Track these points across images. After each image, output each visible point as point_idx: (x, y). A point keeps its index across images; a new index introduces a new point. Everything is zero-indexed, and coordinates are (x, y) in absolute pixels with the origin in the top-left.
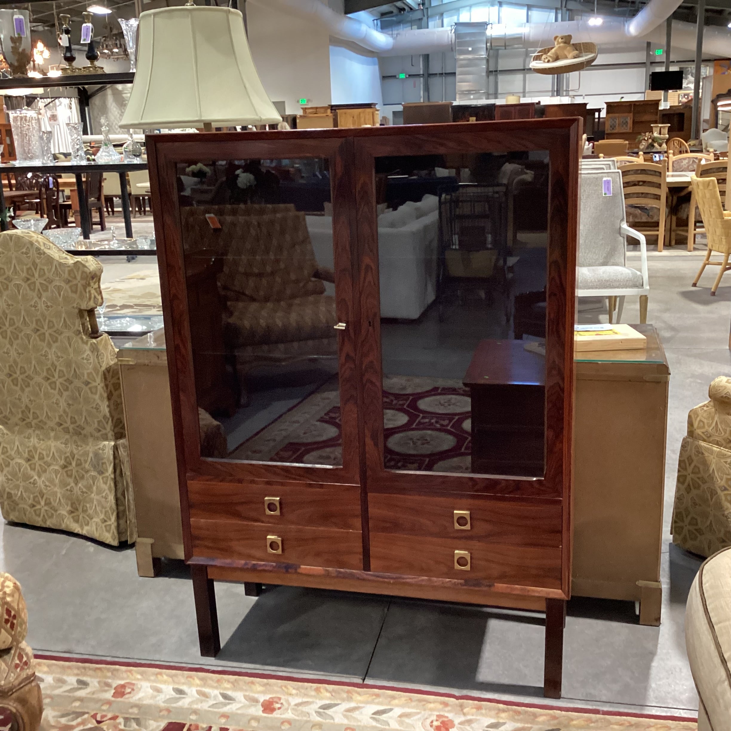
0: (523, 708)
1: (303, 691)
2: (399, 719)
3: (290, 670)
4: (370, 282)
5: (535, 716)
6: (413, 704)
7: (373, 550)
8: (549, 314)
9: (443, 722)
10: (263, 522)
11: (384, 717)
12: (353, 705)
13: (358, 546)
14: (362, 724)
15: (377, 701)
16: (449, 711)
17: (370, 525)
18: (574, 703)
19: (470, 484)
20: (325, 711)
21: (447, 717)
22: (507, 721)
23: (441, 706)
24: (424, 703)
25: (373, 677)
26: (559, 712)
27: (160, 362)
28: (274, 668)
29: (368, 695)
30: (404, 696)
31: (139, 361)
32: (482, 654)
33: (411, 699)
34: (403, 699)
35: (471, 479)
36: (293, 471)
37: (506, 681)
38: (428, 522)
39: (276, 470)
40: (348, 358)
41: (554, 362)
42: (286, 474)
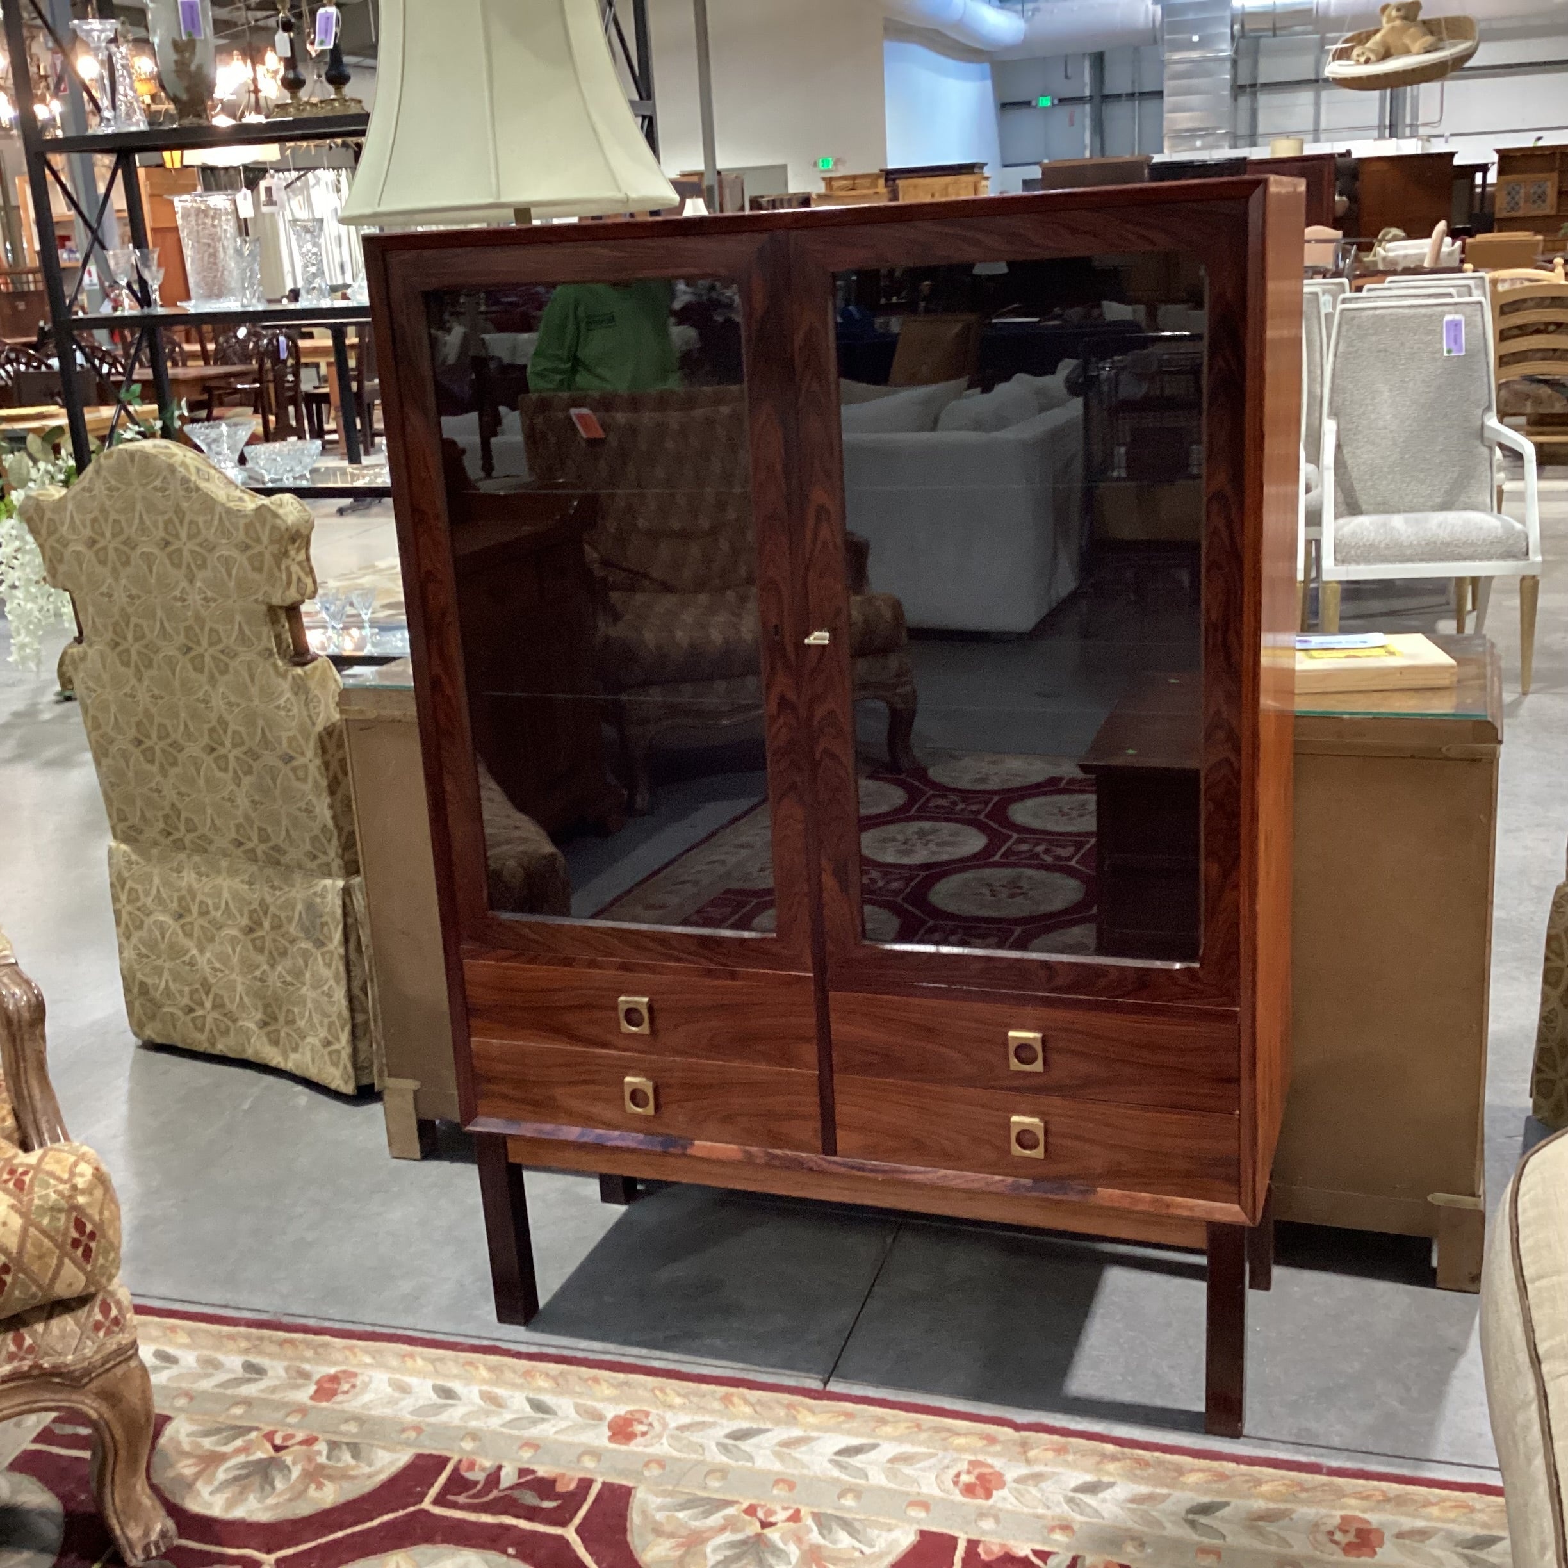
0: (1157, 1454)
1: (695, 1400)
2: (889, 1465)
3: (677, 1357)
4: (825, 545)
5: (1180, 1471)
6: (923, 1436)
7: (844, 1111)
9: (981, 1477)
10: (616, 1048)
11: (858, 1461)
12: (797, 1432)
13: (810, 1103)
14: (811, 1474)
15: (847, 1426)
16: (995, 1455)
17: (835, 1059)
18: (1268, 1447)
19: (1043, 973)
20: (738, 1443)
21: (991, 1467)
22: (1119, 1481)
23: (980, 1444)
24: (944, 1435)
25: (845, 1377)
26: (1232, 1465)
28: (644, 1352)
29: (830, 1415)
30: (906, 1420)
31: (382, 712)
32: (1083, 1338)
33: (918, 1426)
34: (903, 1425)
35: (1045, 964)
36: (675, 943)
37: (1127, 1396)
38: (954, 1055)
39: (641, 939)
40: (784, 704)
41: (1218, 714)
42: (662, 949)
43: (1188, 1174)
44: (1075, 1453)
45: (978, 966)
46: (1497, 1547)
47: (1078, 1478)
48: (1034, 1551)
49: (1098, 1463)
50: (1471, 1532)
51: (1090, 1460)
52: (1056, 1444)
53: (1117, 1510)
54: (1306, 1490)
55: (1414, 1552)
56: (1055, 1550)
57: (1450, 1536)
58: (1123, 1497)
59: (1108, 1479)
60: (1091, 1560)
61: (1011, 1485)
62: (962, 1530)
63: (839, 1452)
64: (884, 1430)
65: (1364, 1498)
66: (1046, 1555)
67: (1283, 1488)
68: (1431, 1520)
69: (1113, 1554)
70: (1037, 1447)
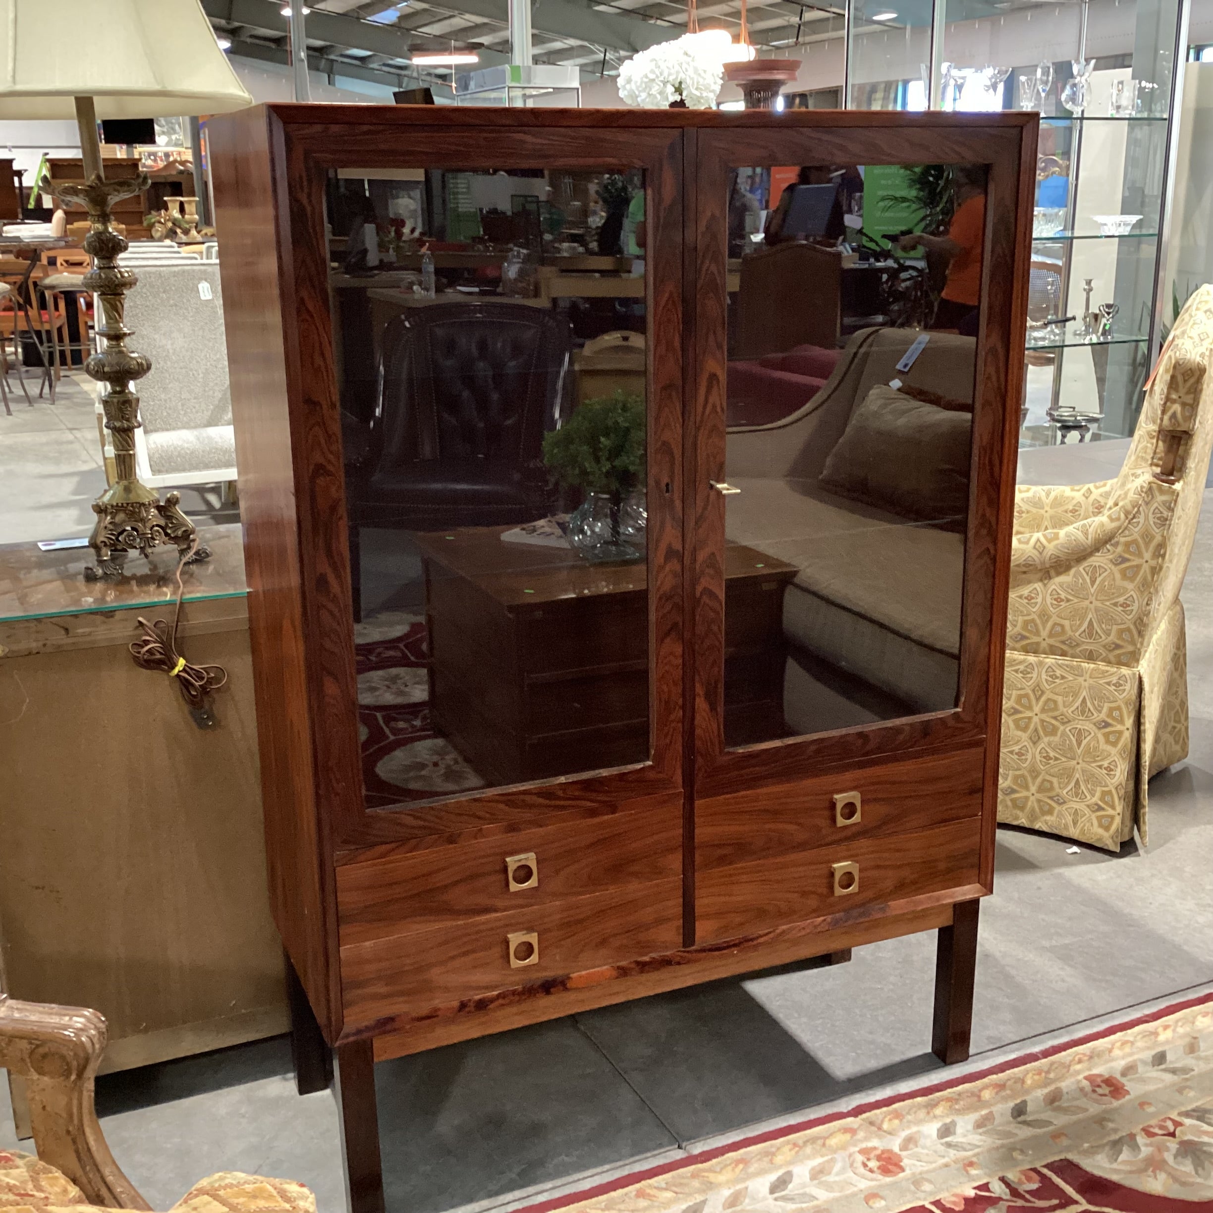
0: (949, 1090)
1: (622, 1207)
2: (816, 1182)
3: (549, 1185)
4: (714, 406)
6: (808, 1150)
8: (981, 436)
9: (879, 1158)
11: (793, 1189)
12: (726, 1193)
13: (674, 906)
15: (751, 1169)
16: (866, 1139)
17: (698, 858)
19: (860, 742)
21: (875, 1148)
22: (954, 1118)
23: (848, 1136)
24: (820, 1142)
25: (693, 1137)
26: (994, 1076)
27: (70, 641)
28: (517, 1194)
29: (730, 1168)
31: (15, 647)
32: (798, 1039)
33: (795, 1145)
34: (786, 1149)
35: (860, 735)
36: (560, 793)
37: (873, 1064)
38: (792, 828)
39: (527, 798)
40: (670, 553)
41: (984, 515)
42: (547, 802)
43: (949, 870)
44: (908, 1113)
45: (813, 748)
46: (1169, 1057)
47: (931, 1129)
48: (975, 1188)
49: (928, 1113)
50: (1148, 1055)
51: (922, 1114)
52: (890, 1113)
53: (979, 1137)
54: (1048, 1072)
55: (1143, 1080)
56: (984, 1181)
57: (1144, 1062)
58: (970, 1127)
59: (948, 1120)
60: (1011, 1176)
61: (904, 1154)
62: (919, 1199)
63: (772, 1191)
64: (779, 1159)
65: (1080, 1061)
66: (985, 1187)
67: (1036, 1077)
68: (1123, 1058)
69: (1015, 1166)
70: (882, 1121)
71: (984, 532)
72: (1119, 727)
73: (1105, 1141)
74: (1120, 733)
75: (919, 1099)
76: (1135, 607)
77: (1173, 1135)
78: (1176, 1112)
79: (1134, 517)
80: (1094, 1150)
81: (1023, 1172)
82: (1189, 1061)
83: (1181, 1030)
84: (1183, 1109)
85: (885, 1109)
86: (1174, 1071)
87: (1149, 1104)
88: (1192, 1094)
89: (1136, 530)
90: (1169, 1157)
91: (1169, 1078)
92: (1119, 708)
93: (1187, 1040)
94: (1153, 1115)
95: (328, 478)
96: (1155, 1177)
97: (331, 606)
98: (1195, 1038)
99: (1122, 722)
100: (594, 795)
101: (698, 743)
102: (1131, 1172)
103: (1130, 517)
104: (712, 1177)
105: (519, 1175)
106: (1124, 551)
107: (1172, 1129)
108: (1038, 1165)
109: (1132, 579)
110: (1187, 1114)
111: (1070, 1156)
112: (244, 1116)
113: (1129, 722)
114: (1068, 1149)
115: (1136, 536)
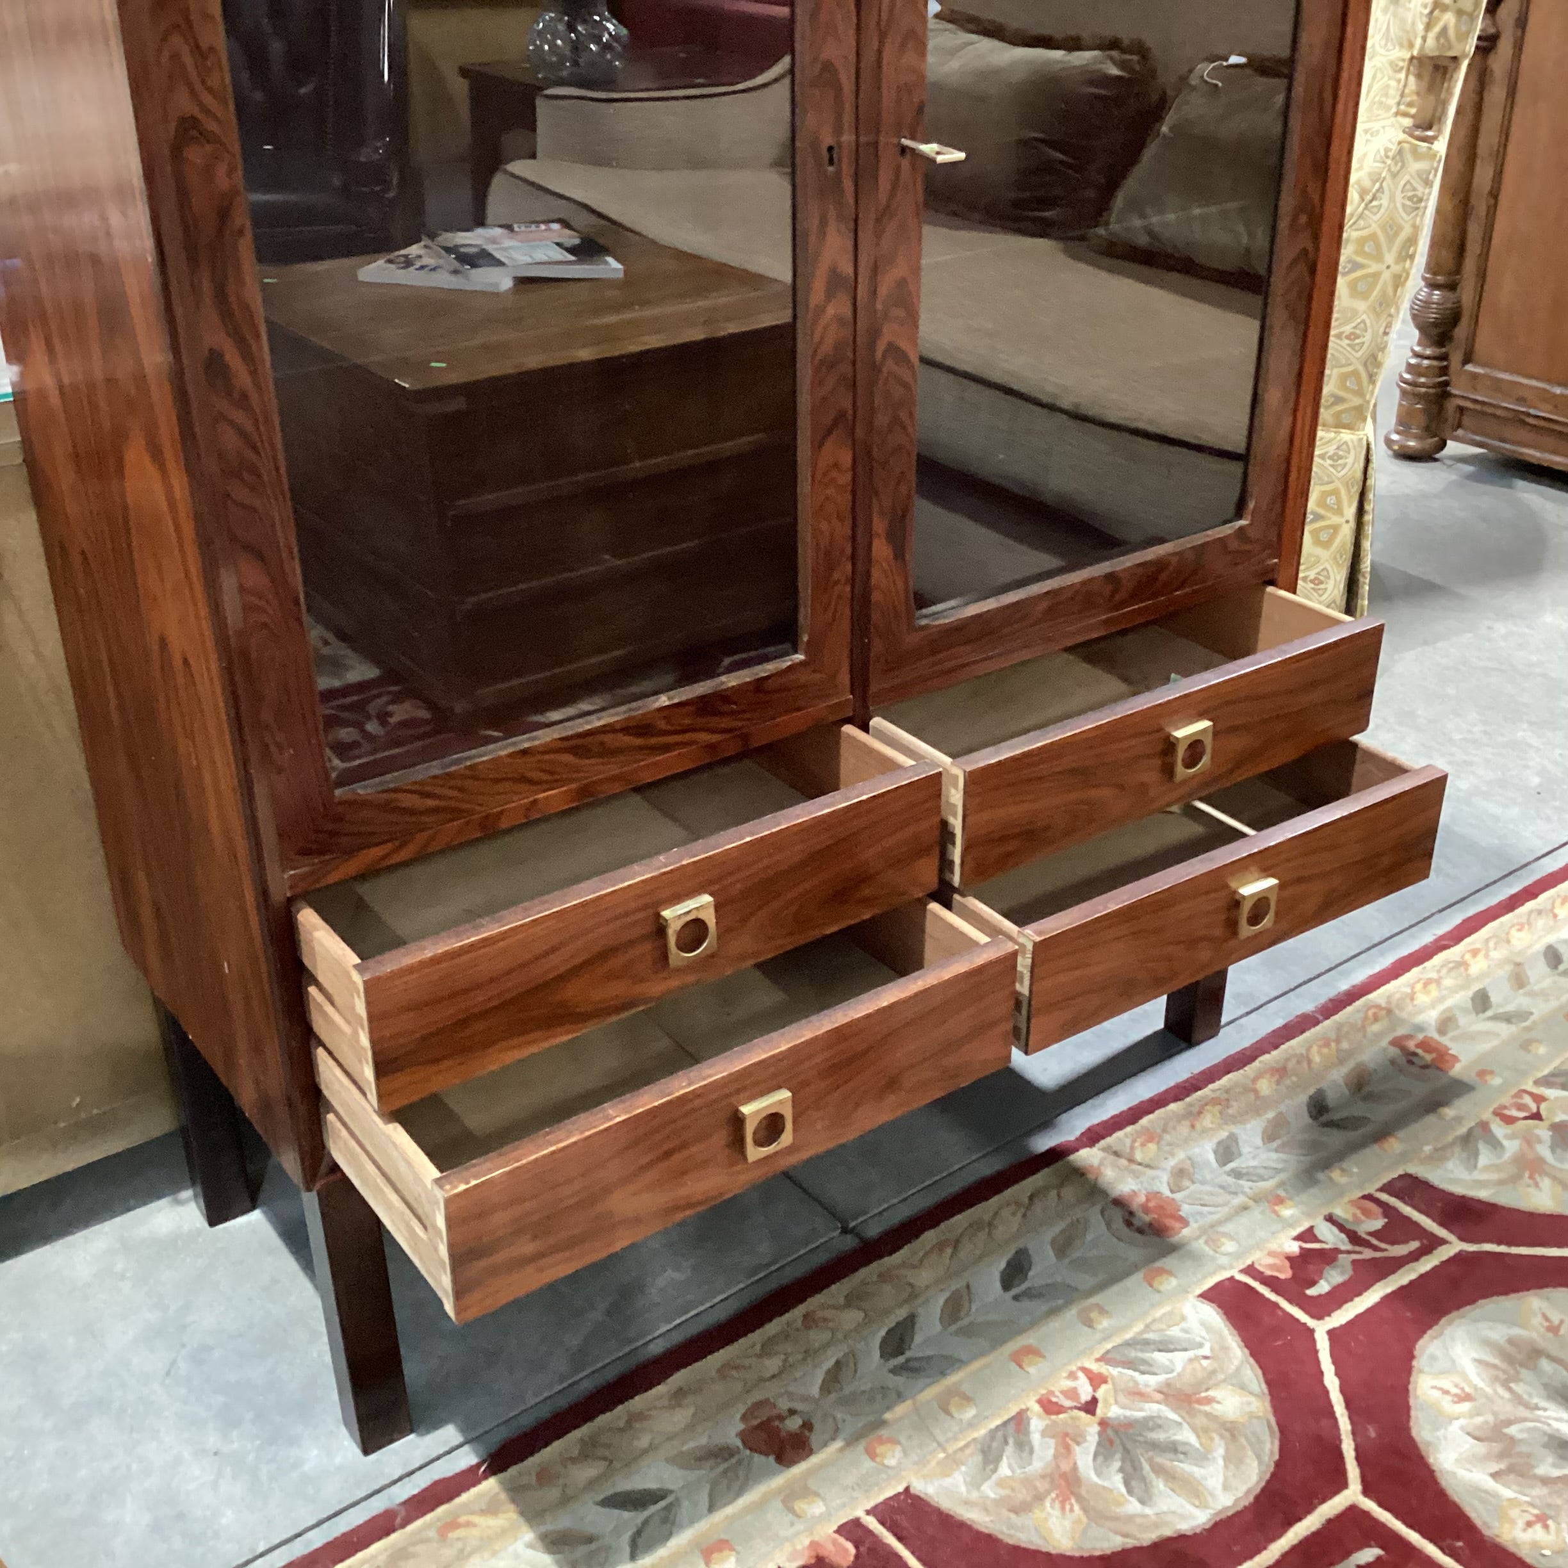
0: (1211, 1087)
1: (788, 1348)
2: (1064, 1262)
6: (1039, 1210)
12: (939, 1299)
15: (965, 1255)
19: (1109, 587)
24: (1053, 1195)
29: (933, 1257)
33: (1018, 1204)
35: (1110, 577)
36: (662, 725)
39: (607, 738)
40: (835, 280)
41: (1304, 192)
42: (638, 741)
44: (1165, 1130)
45: (1044, 605)
46: (1494, 998)
47: (1205, 1151)
48: (1298, 1238)
49: (1193, 1126)
50: (1463, 997)
51: (1184, 1129)
52: (1139, 1134)
53: (1274, 1155)
54: (1338, 1041)
55: (1471, 1037)
56: (1305, 1225)
57: (1464, 1010)
58: (1258, 1141)
59: (1224, 1134)
60: (1339, 1212)
61: (1178, 1196)
62: (1222, 1268)
63: (1007, 1284)
64: (1001, 1232)
65: (1376, 1019)
66: (1308, 1235)
67: (1325, 1051)
68: (1433, 1006)
69: (1342, 1194)
70: (1132, 1148)
71: (1303, 219)
72: (1336, 520)
73: (1450, 1138)
74: (1336, 528)
75: (1173, 1106)
76: (1367, 338)
77: (1537, 1116)
78: (1531, 1083)
79: (1374, 198)
80: (1439, 1156)
81: (1354, 1203)
82: (1520, 1001)
83: (1496, 955)
84: (1540, 1075)
85: (1129, 1129)
86: (1508, 1018)
87: (1491, 1073)
88: (1542, 1050)
89: (1376, 218)
90: (1544, 1151)
91: (1505, 1030)
92: (1335, 492)
93: (1509, 968)
94: (1501, 1089)
95: (209, 148)
96: (1537, 1185)
97: (239, 416)
98: (1518, 964)
99: (1339, 511)
100: (714, 721)
101: (875, 616)
102: (1501, 1182)
103: (1369, 198)
104: (911, 1276)
105: (608, 1313)
106: (1357, 253)
107: (1534, 1110)
108: (1371, 1189)
109: (1365, 296)
110: (1546, 1082)
111: (1414, 1169)
112: (123, 1277)
113: (1351, 511)
114: (1404, 1157)
115: (1375, 227)
